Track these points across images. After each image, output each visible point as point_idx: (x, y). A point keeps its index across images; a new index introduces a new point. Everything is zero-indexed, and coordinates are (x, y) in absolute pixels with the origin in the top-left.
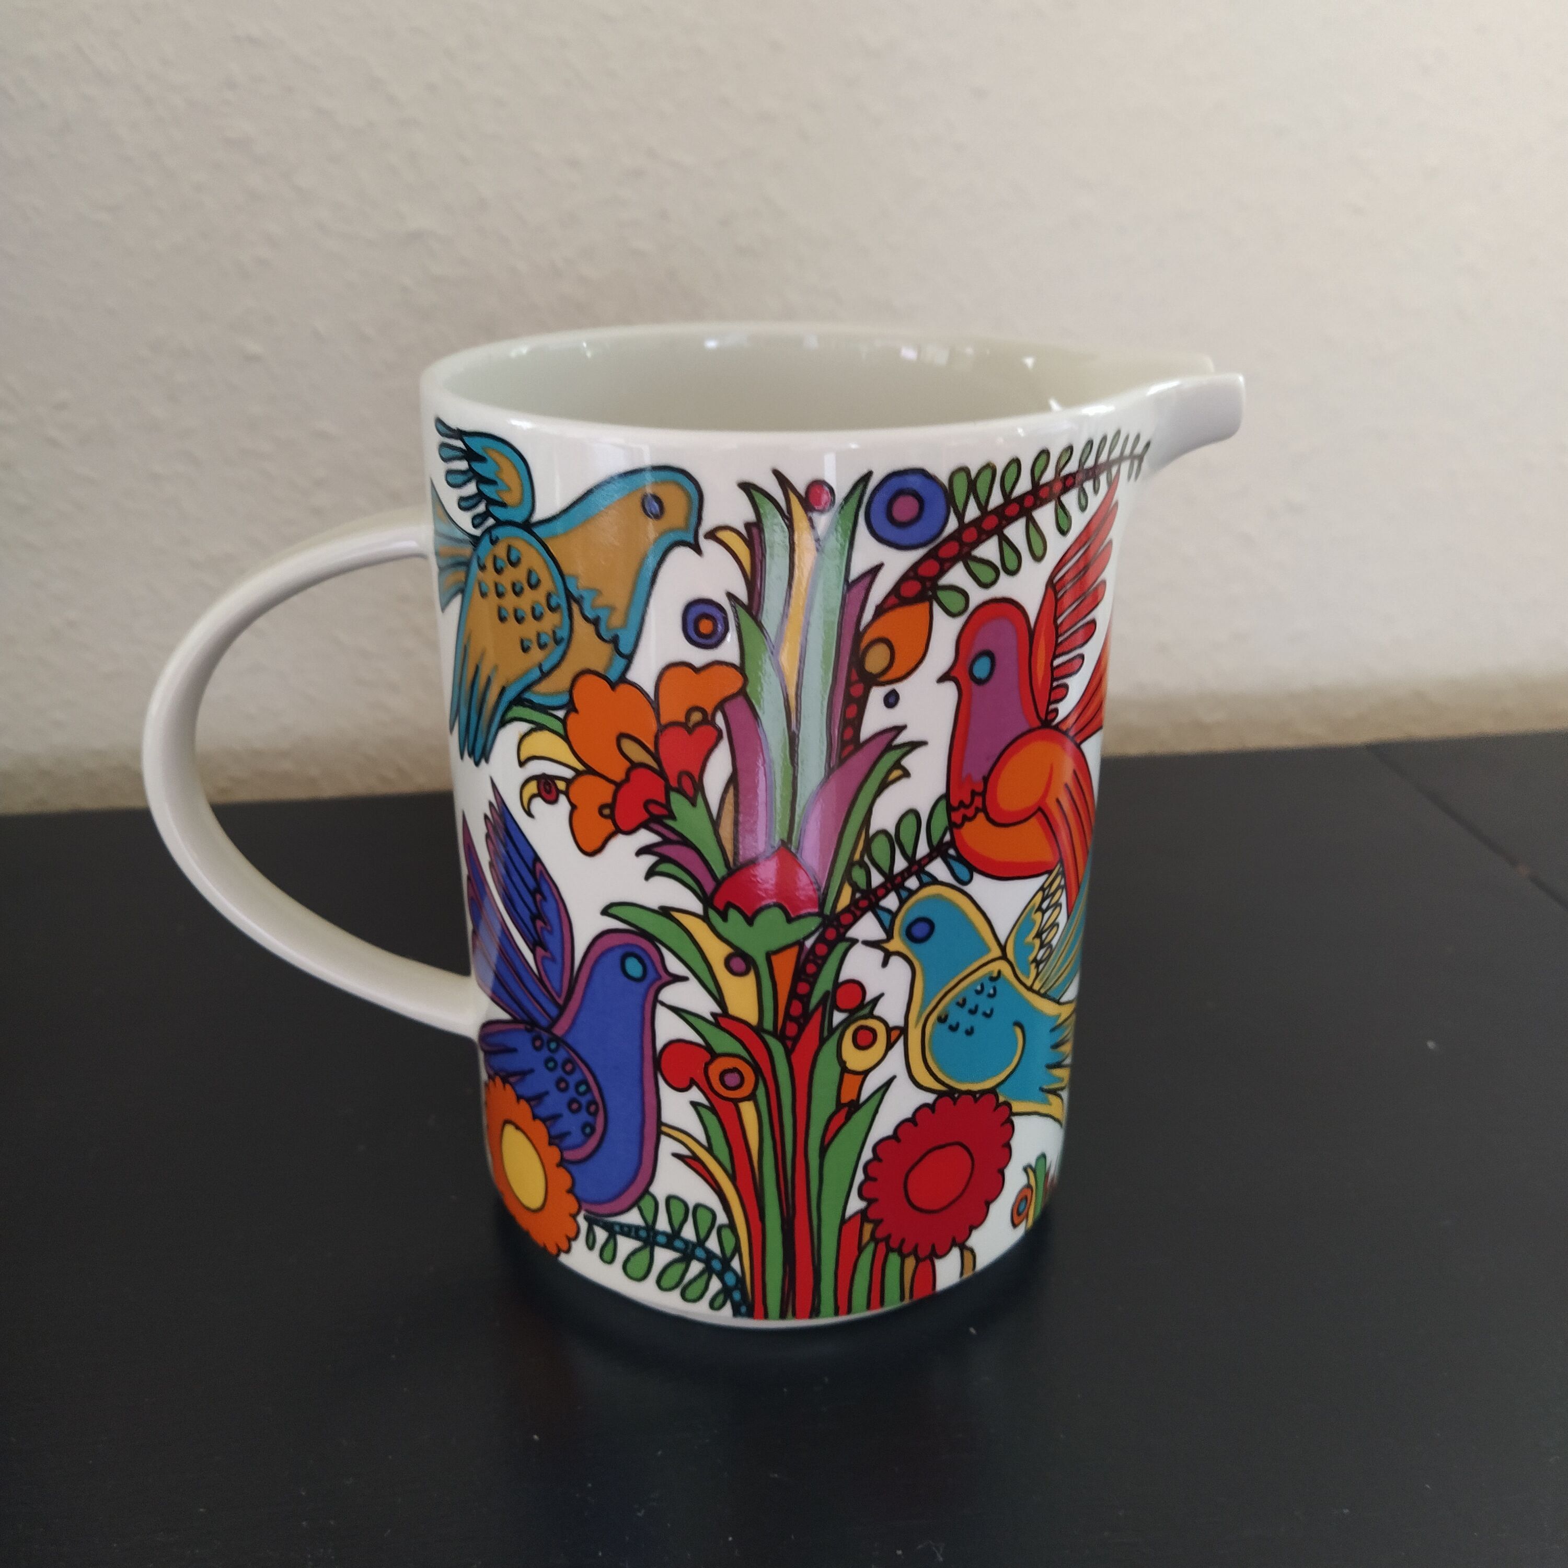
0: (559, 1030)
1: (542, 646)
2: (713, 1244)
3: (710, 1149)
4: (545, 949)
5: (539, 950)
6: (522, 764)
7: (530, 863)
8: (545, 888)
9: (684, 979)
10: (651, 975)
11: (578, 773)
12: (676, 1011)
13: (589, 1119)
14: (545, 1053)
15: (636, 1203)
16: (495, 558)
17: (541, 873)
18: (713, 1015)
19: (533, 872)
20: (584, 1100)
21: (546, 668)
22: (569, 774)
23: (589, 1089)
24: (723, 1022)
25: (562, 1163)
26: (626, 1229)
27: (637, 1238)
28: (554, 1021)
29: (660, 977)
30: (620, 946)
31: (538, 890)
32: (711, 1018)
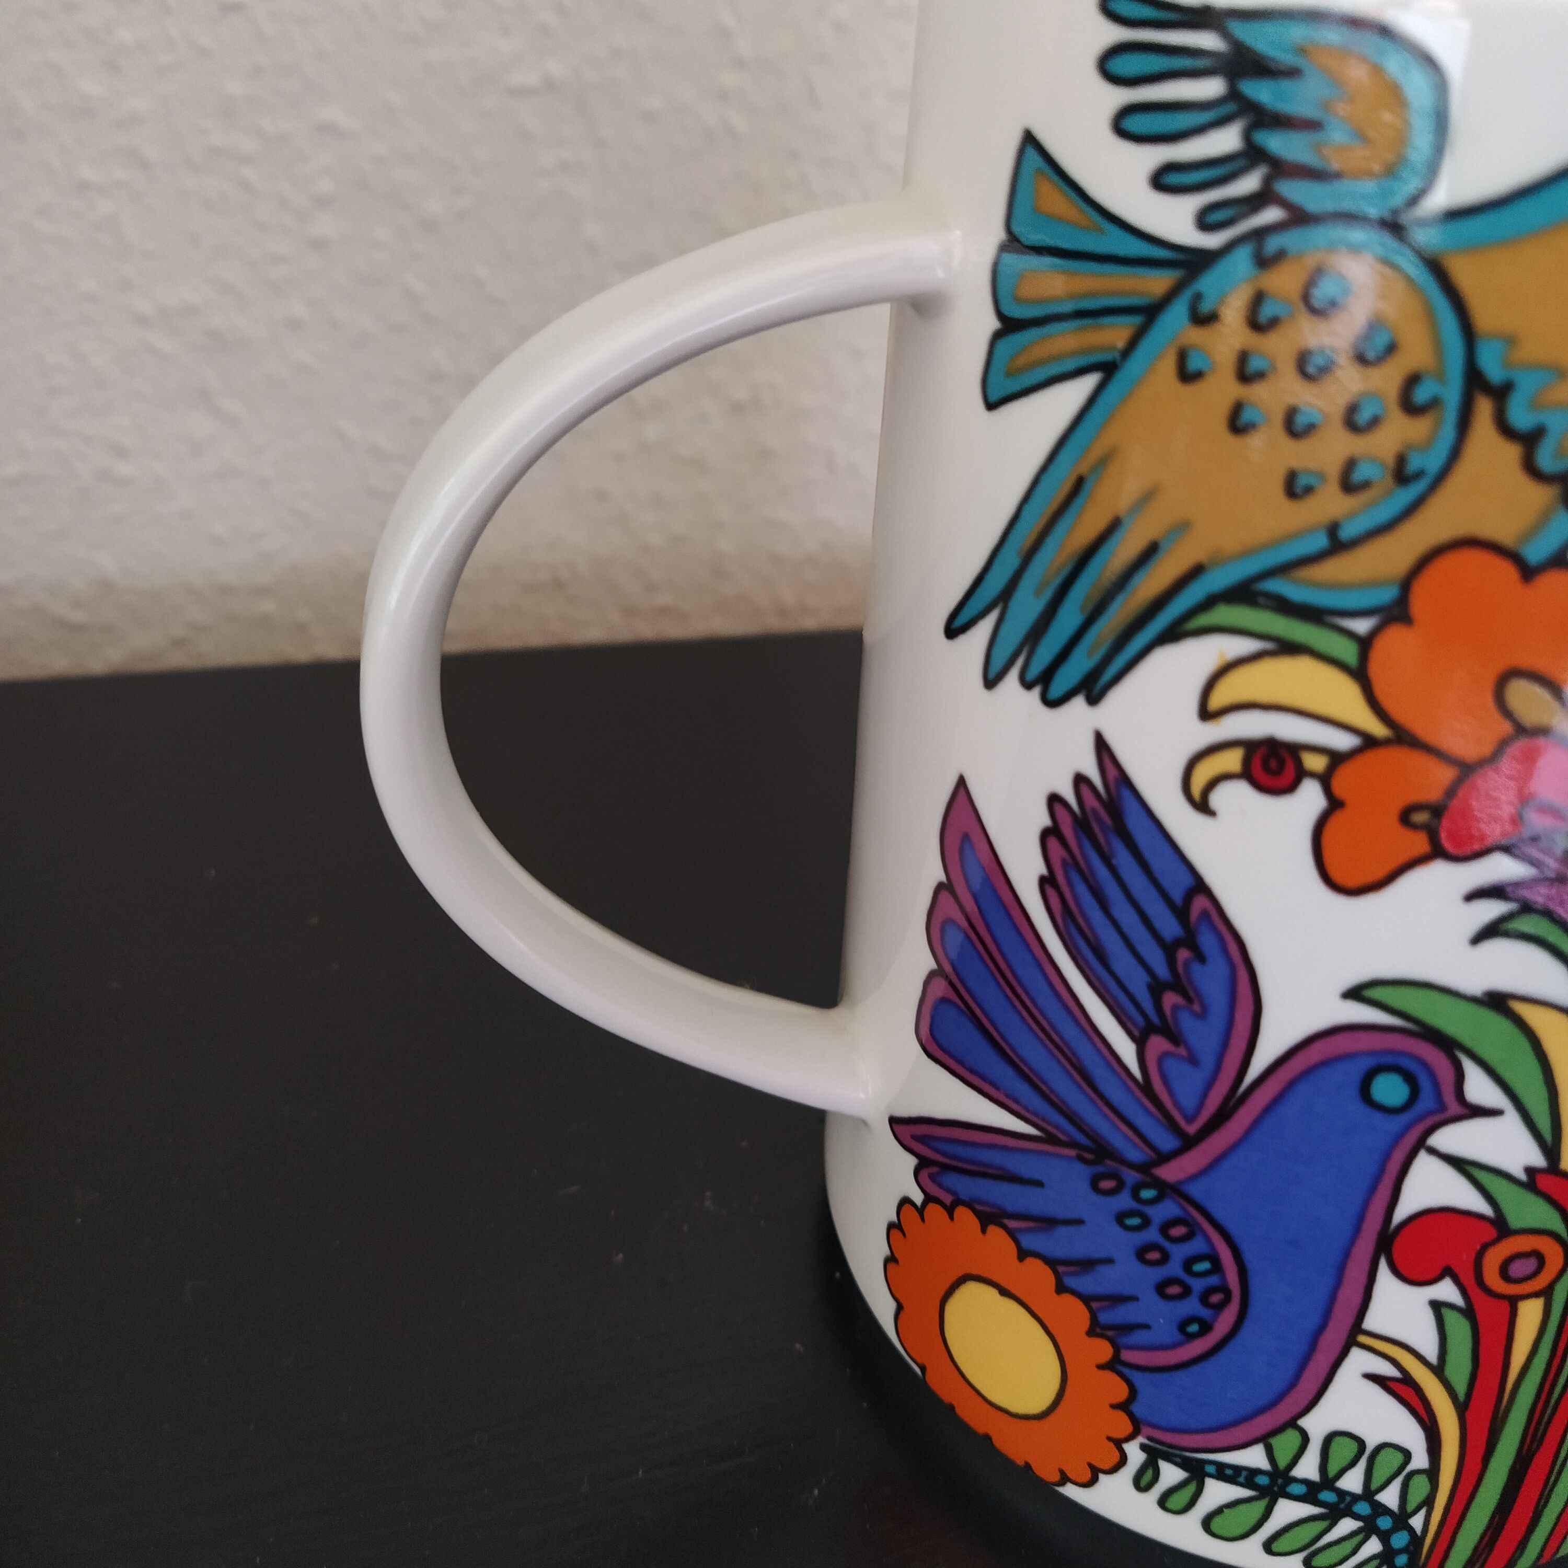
0: (1169, 1173)
1: (1348, 486)
2: (1390, 1497)
3: (1438, 1370)
4: (1175, 1038)
5: (1158, 1044)
6: (1206, 714)
7: (1177, 896)
8: (1207, 940)
9: (1494, 1113)
10: (1426, 1101)
11: (1369, 742)
12: (1458, 1164)
13: (1205, 1313)
14: (1124, 1201)
15: (1265, 1439)
16: (1258, 299)
17: (1205, 914)
18: (1530, 1171)
19: (1181, 912)
20: (1198, 1285)
21: (1347, 533)
22: (1343, 741)
23: (1217, 1267)
24: (1543, 1182)
25: (1113, 1365)
26: (1229, 1472)
27: (1249, 1484)
28: (1164, 1158)
29: (1442, 1107)
30: (1371, 1053)
31: (1189, 940)
32: (1522, 1176)
